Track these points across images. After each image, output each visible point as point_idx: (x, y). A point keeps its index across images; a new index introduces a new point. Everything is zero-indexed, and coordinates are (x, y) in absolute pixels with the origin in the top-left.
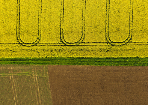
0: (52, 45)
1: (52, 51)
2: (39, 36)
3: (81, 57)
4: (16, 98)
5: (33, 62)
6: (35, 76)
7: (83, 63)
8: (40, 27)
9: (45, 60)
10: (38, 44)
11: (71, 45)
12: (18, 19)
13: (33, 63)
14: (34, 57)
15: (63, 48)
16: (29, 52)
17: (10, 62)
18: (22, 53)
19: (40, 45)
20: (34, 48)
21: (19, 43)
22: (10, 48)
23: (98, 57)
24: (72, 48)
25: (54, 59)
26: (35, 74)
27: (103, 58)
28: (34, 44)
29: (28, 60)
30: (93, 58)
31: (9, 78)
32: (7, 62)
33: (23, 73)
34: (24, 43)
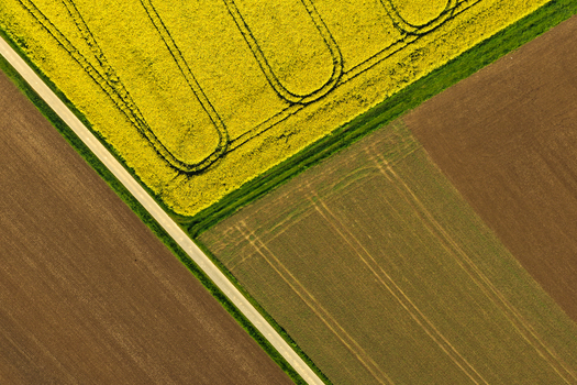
0: (385, 54)
1: (393, 72)
2: (336, 53)
3: (479, 40)
4: (365, 256)
5: (357, 131)
6: (384, 167)
7: (491, 54)
8: (324, 31)
9: (386, 109)
10: (345, 78)
11: (434, 25)
12: (252, 42)
13: (358, 136)
14: (352, 118)
15: (417, 46)
16: (333, 113)
17: (293, 170)
18: (315, 125)
19: (351, 75)
20: (339, 92)
21: (292, 104)
22: (278, 131)
23: (523, 16)
24: (441, 31)
25: (410, 91)
26: (380, 160)
27: (537, 12)
28: (333, 84)
29: (343, 135)
30: (511, 26)
31: (316, 213)
32: (287, 173)
33: (347, 179)
34: (304, 97)
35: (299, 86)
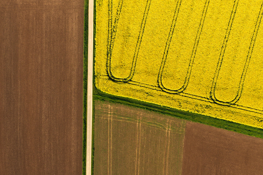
0: (200, 98)
1: (197, 106)
2: (186, 85)
3: (230, 120)
4: (138, 150)
5: (170, 112)
6: (168, 130)
7: (230, 127)
8: (189, 75)
9: (185, 114)
10: (182, 94)
11: (222, 103)
12: (165, 58)
13: (170, 114)
14: (173, 107)
15: (211, 105)
16: (169, 101)
17: (141, 106)
18: (160, 99)
19: (184, 95)
20: (176, 97)
21: (159, 87)
22: (147, 90)
23: (249, 125)
24: (222, 107)
25: (197, 116)
26: (169, 127)
27: (255, 128)
28: (177, 93)
29: (165, 109)
30: (243, 125)
31: (136, 125)
32: (138, 105)
33: (154, 123)
34: (164, 88)
35: (166, 84)
